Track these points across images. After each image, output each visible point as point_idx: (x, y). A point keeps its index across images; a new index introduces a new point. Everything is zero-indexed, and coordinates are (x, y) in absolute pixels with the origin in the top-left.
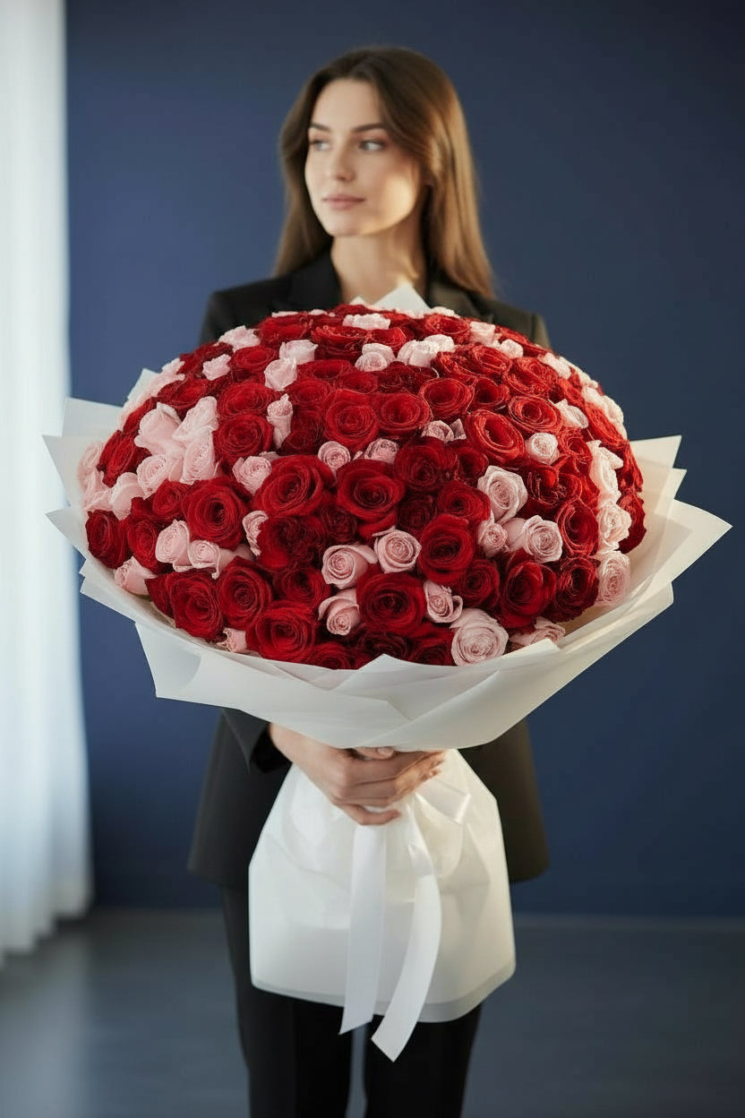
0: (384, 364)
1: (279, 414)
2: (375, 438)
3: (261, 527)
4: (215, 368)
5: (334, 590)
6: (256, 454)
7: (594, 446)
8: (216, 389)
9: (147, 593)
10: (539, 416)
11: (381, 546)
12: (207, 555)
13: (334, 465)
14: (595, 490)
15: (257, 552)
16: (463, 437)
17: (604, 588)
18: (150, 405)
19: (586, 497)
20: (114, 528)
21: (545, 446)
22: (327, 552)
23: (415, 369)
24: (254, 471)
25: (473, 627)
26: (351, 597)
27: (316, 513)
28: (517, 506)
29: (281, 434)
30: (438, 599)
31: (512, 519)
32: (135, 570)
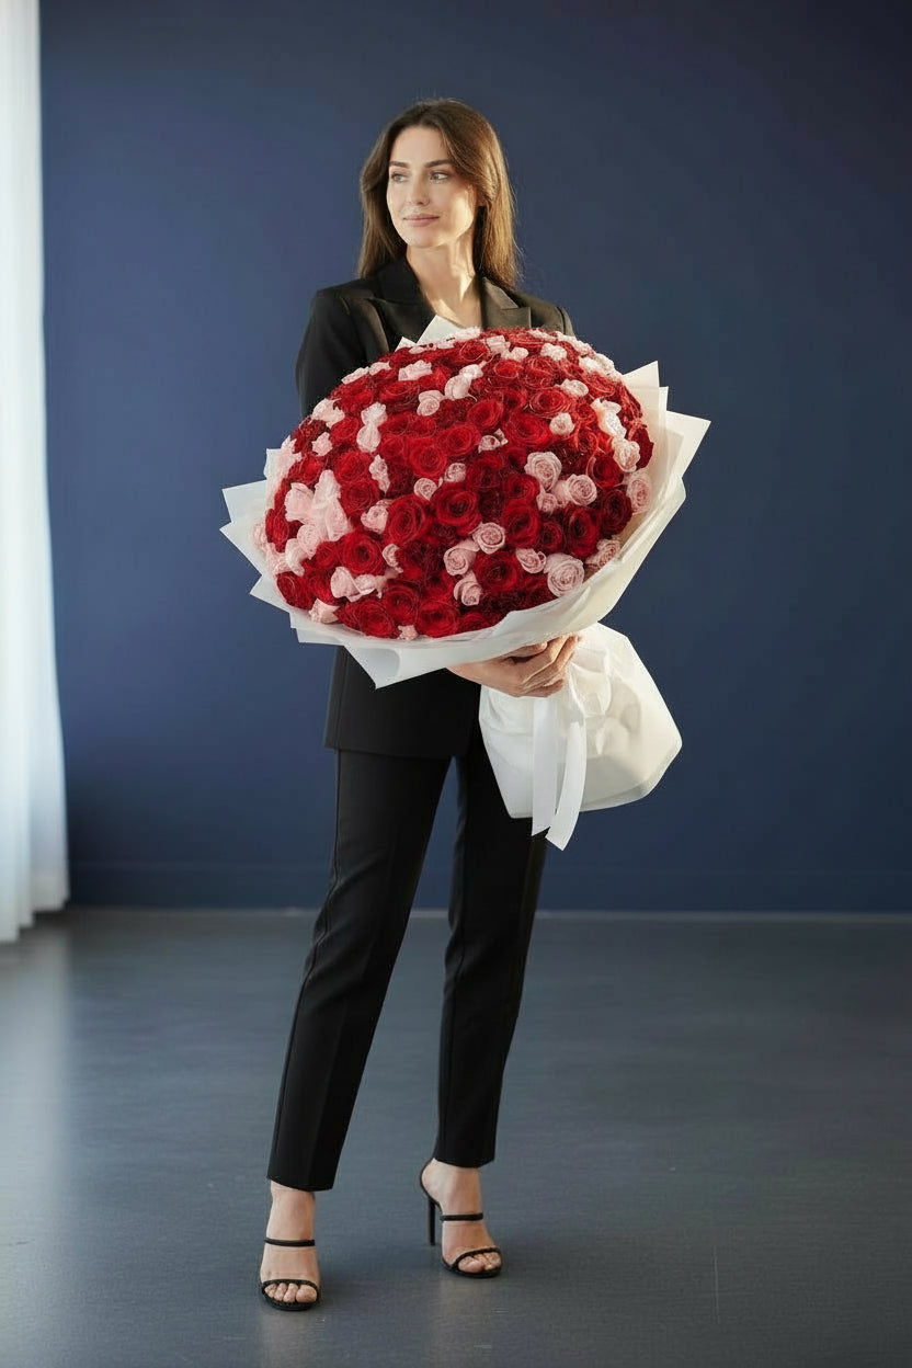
0: (436, 407)
1: (379, 471)
2: (449, 464)
3: (396, 553)
4: (322, 445)
5: (459, 577)
6: (374, 504)
7: (597, 404)
8: (330, 462)
9: (336, 619)
10: (552, 403)
11: (478, 537)
12: (368, 584)
13: (427, 497)
14: (606, 436)
15: (400, 571)
16: (505, 441)
17: (634, 503)
18: (286, 485)
19: (602, 445)
20: (297, 584)
21: (563, 423)
22: (446, 556)
23: (457, 401)
24: (376, 518)
25: (559, 567)
26: (472, 578)
27: (429, 533)
28: (556, 472)
29: (385, 485)
30: (527, 558)
31: (556, 483)
32: (322, 608)
